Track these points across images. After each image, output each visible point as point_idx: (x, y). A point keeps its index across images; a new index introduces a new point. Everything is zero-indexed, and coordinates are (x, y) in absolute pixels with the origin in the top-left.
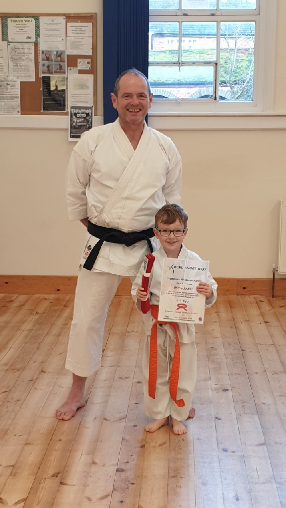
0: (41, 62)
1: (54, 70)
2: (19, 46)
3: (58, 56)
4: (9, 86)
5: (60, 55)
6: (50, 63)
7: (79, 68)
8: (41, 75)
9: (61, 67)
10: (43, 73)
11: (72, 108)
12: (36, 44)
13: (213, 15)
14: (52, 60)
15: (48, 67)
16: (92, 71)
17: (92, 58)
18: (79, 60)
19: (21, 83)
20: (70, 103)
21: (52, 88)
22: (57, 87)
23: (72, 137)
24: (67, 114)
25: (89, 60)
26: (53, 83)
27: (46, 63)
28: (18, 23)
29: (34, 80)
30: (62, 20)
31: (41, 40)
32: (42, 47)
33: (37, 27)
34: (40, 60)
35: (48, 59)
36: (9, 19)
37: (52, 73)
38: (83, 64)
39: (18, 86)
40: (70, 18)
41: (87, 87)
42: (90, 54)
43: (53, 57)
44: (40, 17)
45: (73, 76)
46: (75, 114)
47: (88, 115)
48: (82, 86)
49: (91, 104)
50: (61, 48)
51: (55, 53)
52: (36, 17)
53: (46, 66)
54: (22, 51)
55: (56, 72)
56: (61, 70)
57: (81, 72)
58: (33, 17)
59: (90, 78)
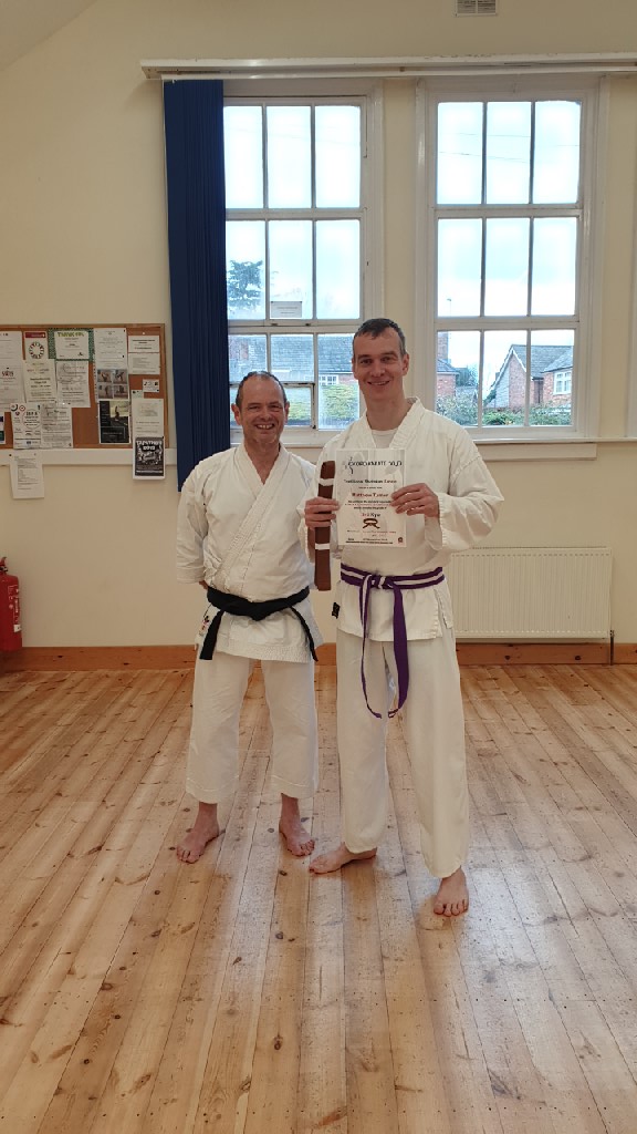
0: (97, 384)
1: (114, 393)
2: (69, 363)
3: (119, 376)
4: (58, 414)
5: (120, 374)
6: (109, 384)
7: (146, 390)
8: (98, 400)
9: (122, 390)
10: (100, 397)
11: (138, 439)
12: (91, 362)
13: (307, 325)
14: (110, 381)
15: (106, 389)
16: (161, 394)
17: (161, 378)
18: (144, 381)
19: (74, 410)
20: (135, 433)
21: (112, 416)
22: (117, 414)
23: (137, 474)
24: (130, 447)
25: (157, 381)
26: (112, 409)
27: (104, 384)
28: (68, 336)
29: (88, 406)
30: (121, 333)
31: (97, 357)
32: (98, 366)
33: (91, 341)
34: (95, 381)
35: (105, 380)
36: (56, 333)
37: (111, 397)
38: (150, 387)
39: (69, 414)
40: (132, 330)
41: (156, 414)
42: (158, 372)
43: (112, 378)
44: (95, 330)
45: (138, 400)
46: (141, 447)
47: (157, 447)
48: (149, 413)
49: (160, 435)
50: (122, 367)
51: (114, 372)
52: (89, 329)
53: (103, 388)
54: (72, 370)
55: (116, 396)
56: (121, 393)
57: (147, 395)
58: (86, 329)
59: (159, 403)
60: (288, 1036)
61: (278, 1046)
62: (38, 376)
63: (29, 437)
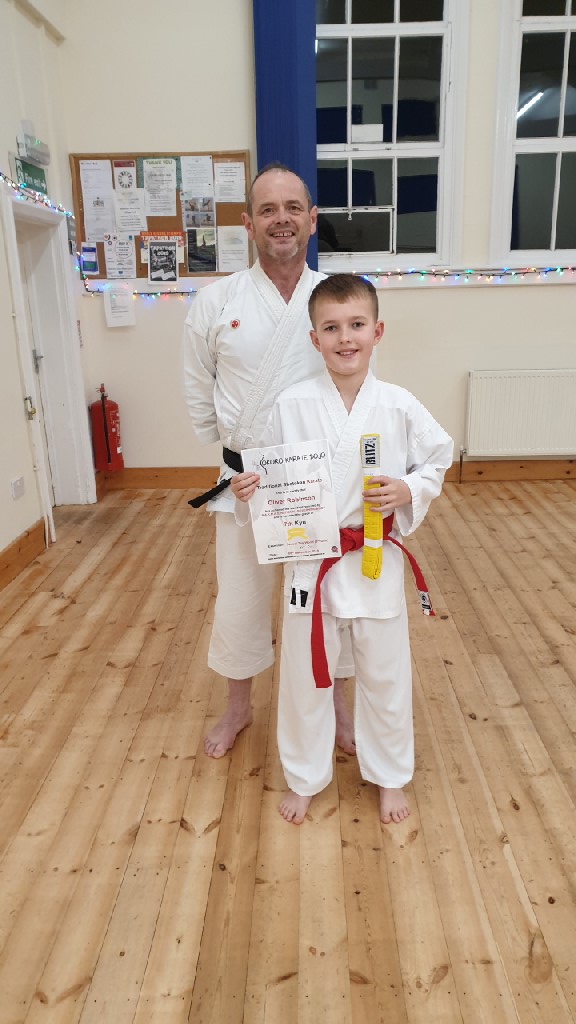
0: (184, 213)
1: (201, 222)
3: (205, 205)
5: (207, 202)
6: (196, 213)
8: (186, 228)
10: (188, 226)
12: (178, 192)
14: (197, 210)
15: (194, 218)
20: (221, 262)
21: (199, 244)
22: (204, 242)
26: (199, 238)
27: (191, 213)
28: (155, 166)
30: (208, 160)
31: (184, 187)
32: (186, 195)
33: (178, 169)
34: (183, 210)
35: (193, 209)
36: (145, 161)
37: (198, 226)
40: (217, 157)
41: (241, 242)
43: (199, 206)
44: (182, 158)
45: (223, 228)
48: (235, 240)
50: (207, 194)
51: (201, 201)
52: (176, 157)
53: (191, 217)
55: (204, 225)
56: (208, 222)
58: (173, 157)
60: (520, 799)
61: (516, 807)
62: (127, 206)
63: (121, 267)
